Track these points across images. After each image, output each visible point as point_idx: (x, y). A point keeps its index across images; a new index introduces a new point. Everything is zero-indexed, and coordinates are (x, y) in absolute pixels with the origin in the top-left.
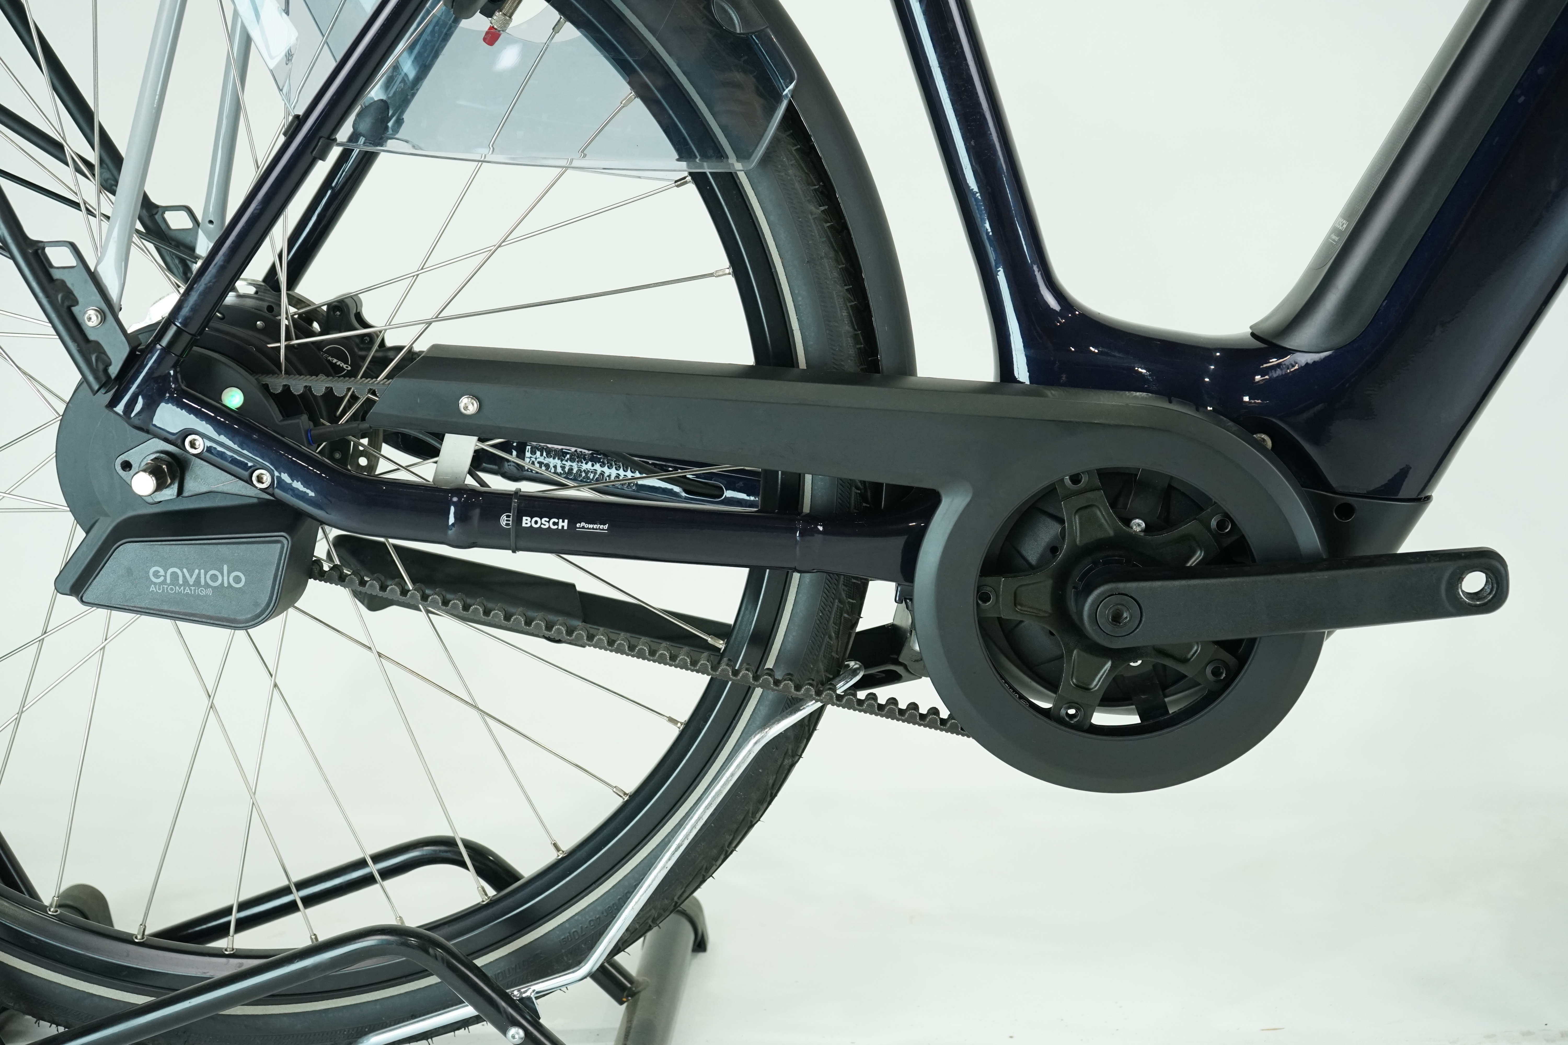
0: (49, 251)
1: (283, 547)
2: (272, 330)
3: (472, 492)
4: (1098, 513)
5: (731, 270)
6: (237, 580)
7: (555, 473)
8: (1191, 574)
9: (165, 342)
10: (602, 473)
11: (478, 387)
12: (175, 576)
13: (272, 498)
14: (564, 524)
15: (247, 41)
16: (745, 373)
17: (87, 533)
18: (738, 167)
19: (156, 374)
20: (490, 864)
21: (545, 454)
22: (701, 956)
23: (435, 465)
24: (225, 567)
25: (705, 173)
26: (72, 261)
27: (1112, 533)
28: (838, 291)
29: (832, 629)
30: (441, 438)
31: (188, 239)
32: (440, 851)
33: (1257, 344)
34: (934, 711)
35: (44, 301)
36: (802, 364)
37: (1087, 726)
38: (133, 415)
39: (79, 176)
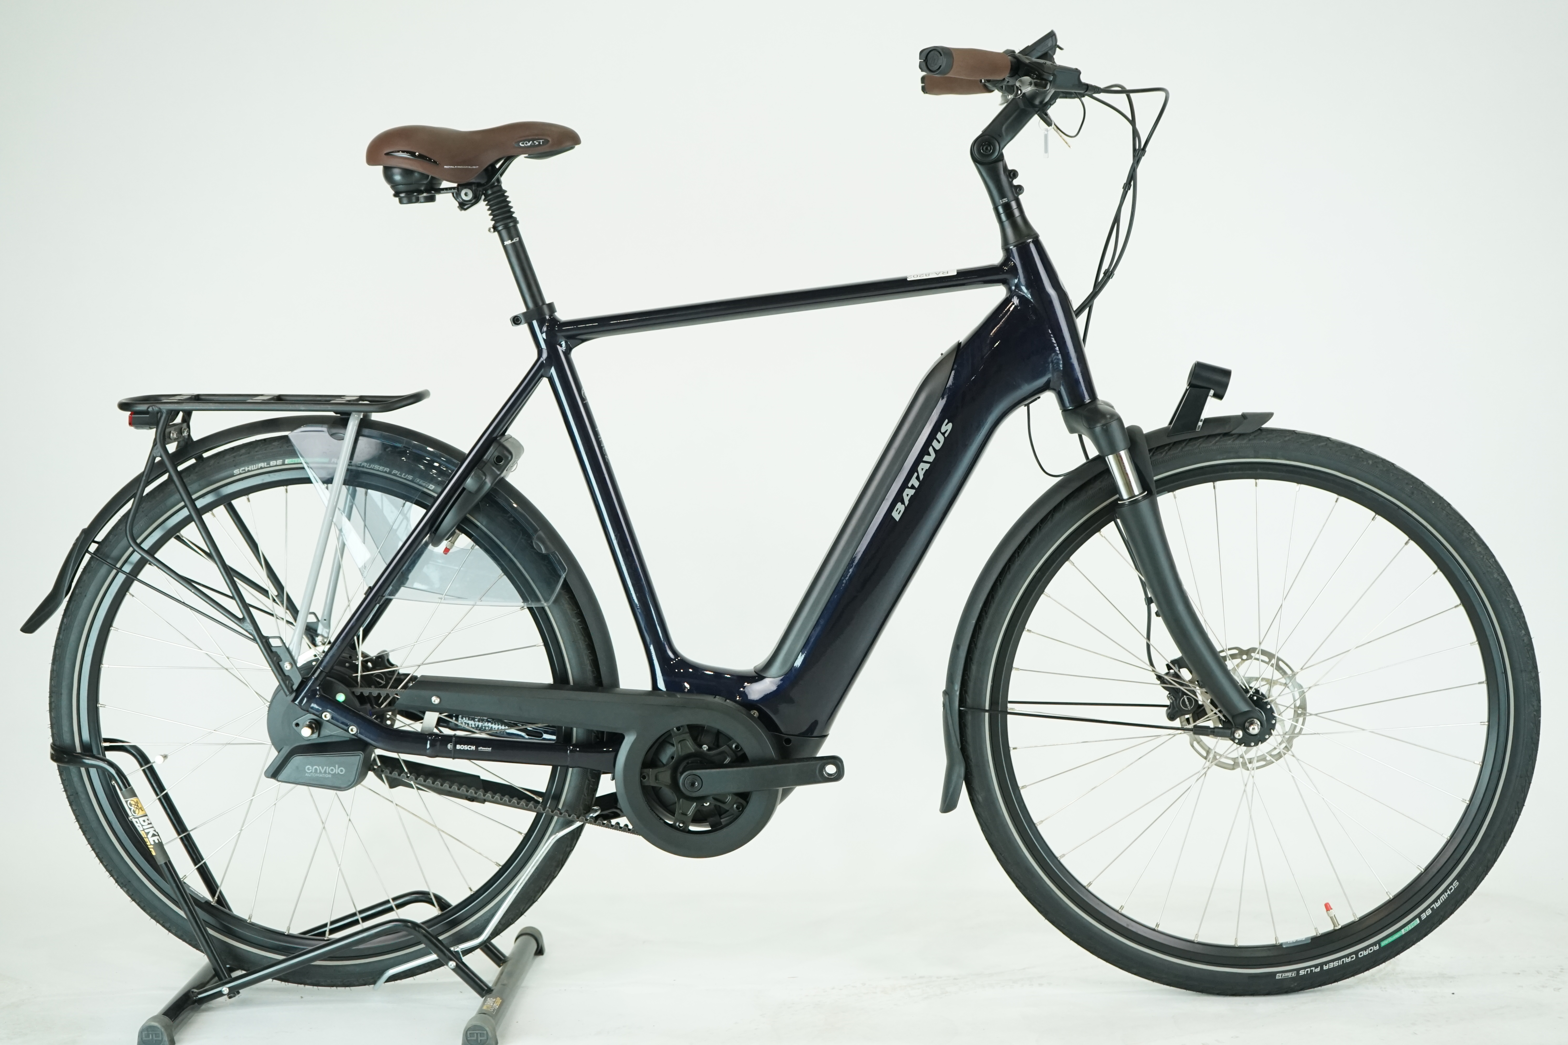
0: (270, 640)
1: (360, 758)
2: (355, 668)
3: (436, 735)
4: (688, 743)
5: (543, 644)
6: (342, 771)
7: (472, 727)
8: (726, 766)
9: (316, 675)
10: (492, 727)
11: (440, 693)
12: (316, 769)
13: (356, 738)
14: (473, 748)
15: (344, 545)
16: (549, 687)
17: (279, 752)
18: (545, 605)
19: (312, 689)
20: (443, 904)
21: (467, 719)
22: (541, 957)
23: (421, 724)
24: (337, 766)
25: (532, 608)
26: (280, 644)
27: (693, 751)
28: (585, 653)
29: (585, 792)
30: (424, 713)
31: (314, 626)
32: (419, 897)
33: (755, 674)
34: (626, 825)
35: (269, 660)
36: (572, 683)
37: (687, 830)
38: (302, 705)
39: (274, 604)
